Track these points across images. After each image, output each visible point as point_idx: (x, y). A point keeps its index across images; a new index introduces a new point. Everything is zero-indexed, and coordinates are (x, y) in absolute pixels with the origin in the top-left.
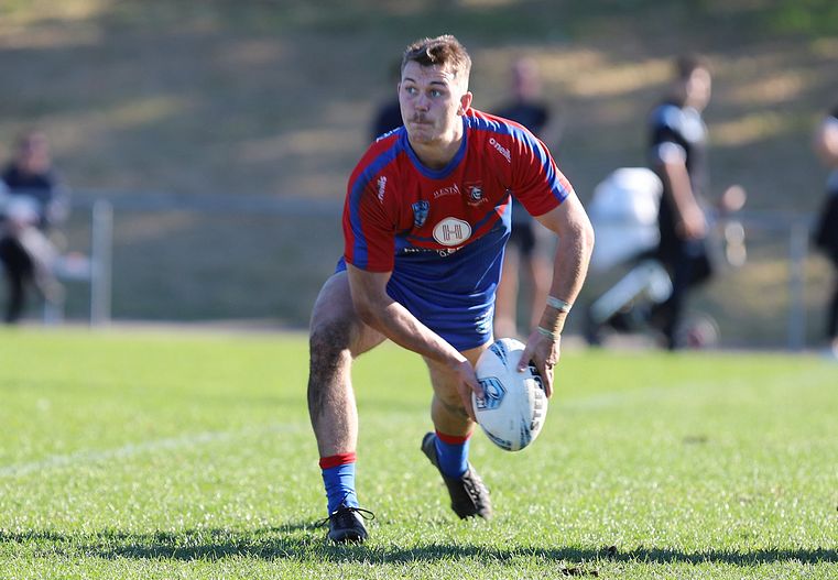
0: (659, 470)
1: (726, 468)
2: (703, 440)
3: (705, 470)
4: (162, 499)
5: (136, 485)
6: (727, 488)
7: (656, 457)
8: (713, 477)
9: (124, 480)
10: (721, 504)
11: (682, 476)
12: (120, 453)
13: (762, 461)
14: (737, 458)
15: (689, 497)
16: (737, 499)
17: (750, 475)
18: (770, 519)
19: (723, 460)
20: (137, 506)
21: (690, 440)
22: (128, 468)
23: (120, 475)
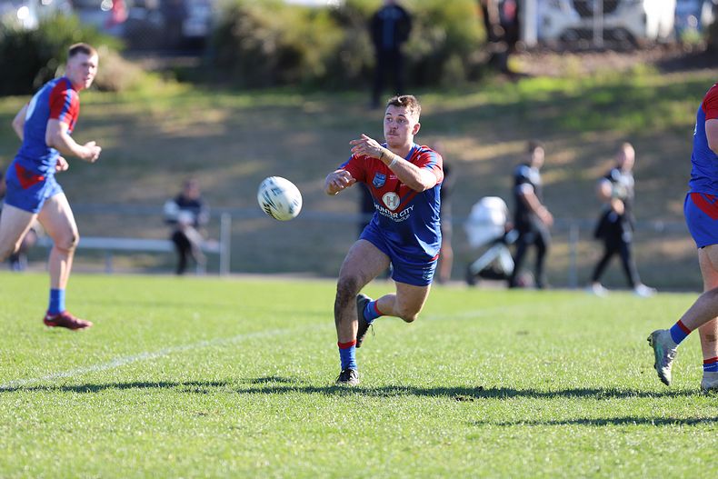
0: (504, 348)
1: (538, 347)
2: (526, 333)
3: (527, 348)
4: (255, 362)
5: (242, 356)
6: (538, 357)
7: (502, 342)
8: (531, 351)
9: (237, 353)
10: (535, 365)
11: (516, 351)
12: (234, 340)
13: (556, 344)
14: (543, 342)
15: (519, 362)
16: (543, 363)
17: (550, 351)
18: (560, 373)
19: (536, 343)
20: (243, 366)
21: (520, 333)
22: (238, 347)
23: (234, 350)
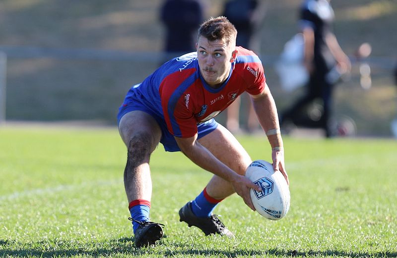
0: (321, 207)
1: (360, 206)
2: (347, 189)
3: (348, 206)
4: (35, 224)
5: (20, 216)
6: (360, 217)
7: (320, 199)
8: (353, 210)
9: (13, 213)
10: (357, 226)
11: (334, 210)
12: (11, 198)
13: (381, 201)
14: (367, 200)
15: (339, 222)
16: (366, 223)
17: (374, 209)
18: (385, 235)
19: (358, 201)
20: (20, 228)
21: (339, 189)
22: (15, 206)
23: (10, 210)
